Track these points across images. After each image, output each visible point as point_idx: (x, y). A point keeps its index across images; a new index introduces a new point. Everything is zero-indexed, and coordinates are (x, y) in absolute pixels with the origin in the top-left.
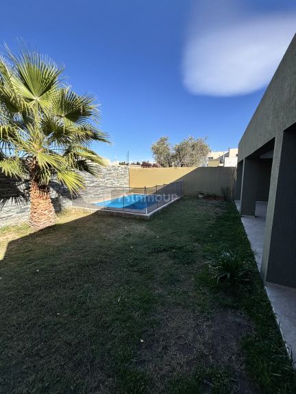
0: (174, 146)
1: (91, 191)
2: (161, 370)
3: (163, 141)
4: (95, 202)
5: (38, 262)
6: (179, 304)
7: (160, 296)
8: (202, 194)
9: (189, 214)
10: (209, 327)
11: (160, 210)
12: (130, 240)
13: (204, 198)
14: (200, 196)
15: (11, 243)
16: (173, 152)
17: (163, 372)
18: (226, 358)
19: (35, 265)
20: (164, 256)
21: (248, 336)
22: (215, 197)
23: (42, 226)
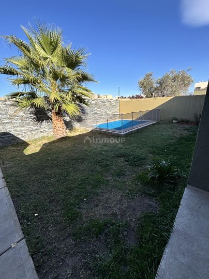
0: (157, 80)
1: (91, 117)
2: (88, 213)
3: (148, 76)
4: (93, 125)
5: (51, 155)
6: (116, 187)
7: (107, 181)
8: (175, 119)
9: (157, 134)
10: (128, 202)
11: (134, 131)
12: (105, 148)
13: (177, 123)
14: (174, 121)
15: (44, 145)
16: (156, 85)
17: (89, 215)
18: (129, 219)
19: (50, 156)
20: (122, 159)
21: (152, 212)
22: (187, 122)
23: (59, 137)
